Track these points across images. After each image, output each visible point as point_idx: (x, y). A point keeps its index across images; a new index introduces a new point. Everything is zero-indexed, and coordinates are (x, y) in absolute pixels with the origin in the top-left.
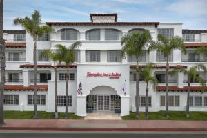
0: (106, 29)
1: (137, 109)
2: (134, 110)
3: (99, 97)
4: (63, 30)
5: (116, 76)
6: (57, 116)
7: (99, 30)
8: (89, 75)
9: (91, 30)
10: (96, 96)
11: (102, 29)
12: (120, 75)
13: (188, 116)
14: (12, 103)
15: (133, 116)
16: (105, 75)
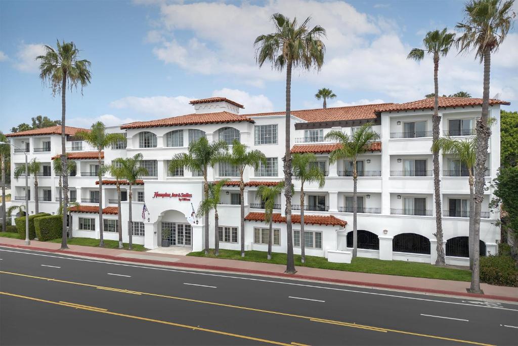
0: (189, 130)
1: (217, 245)
2: (212, 246)
3: (179, 226)
4: (140, 134)
5: (186, 197)
7: (182, 130)
8: (157, 195)
9: (173, 132)
10: (174, 224)
11: (186, 129)
12: (190, 196)
13: (269, 257)
14: (89, 229)
16: (174, 195)
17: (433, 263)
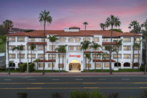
6: (59, 71)
8: (70, 56)
12: (80, 56)
13: (102, 71)
15: (84, 71)
16: (75, 56)
17: (131, 68)
